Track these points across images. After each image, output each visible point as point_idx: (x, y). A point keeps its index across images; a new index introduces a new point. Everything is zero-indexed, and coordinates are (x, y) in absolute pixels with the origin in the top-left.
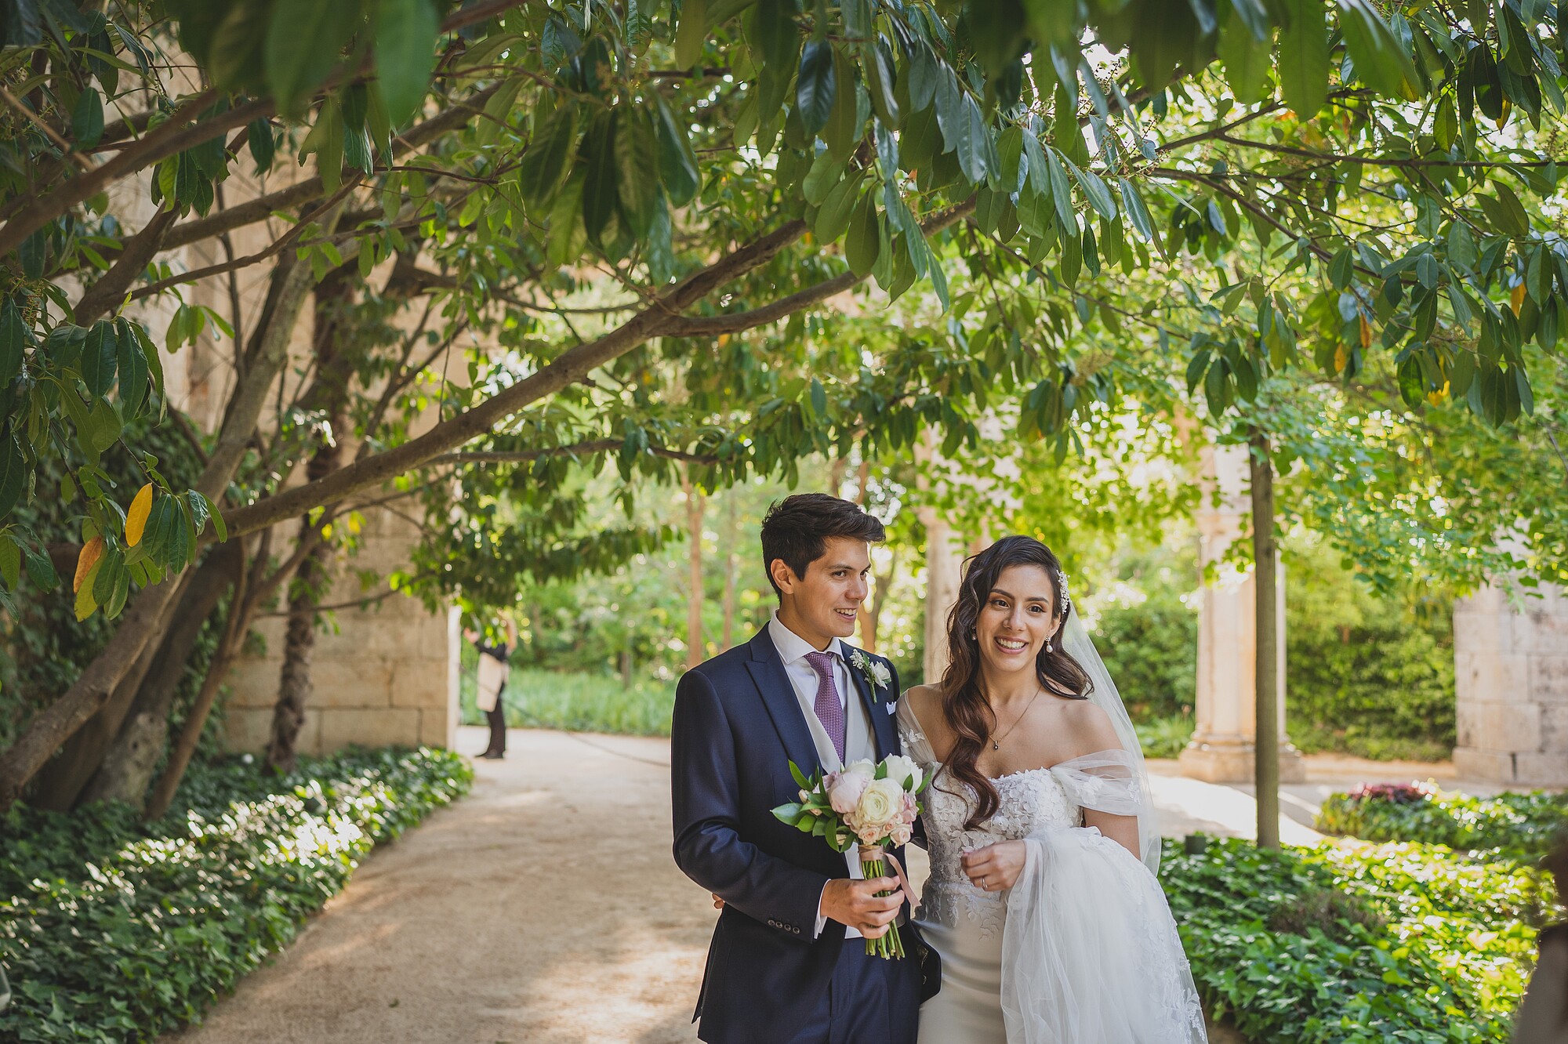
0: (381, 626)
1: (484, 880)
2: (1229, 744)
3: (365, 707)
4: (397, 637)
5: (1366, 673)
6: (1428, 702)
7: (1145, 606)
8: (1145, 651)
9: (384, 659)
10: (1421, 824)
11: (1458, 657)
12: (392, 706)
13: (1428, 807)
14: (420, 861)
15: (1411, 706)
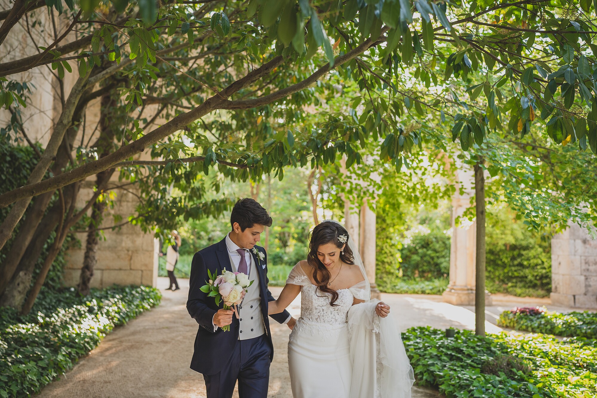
0: (127, 237)
1: (158, 342)
2: (462, 290)
3: (120, 269)
4: (133, 242)
5: (516, 262)
6: (540, 274)
7: (430, 235)
8: (429, 252)
9: (128, 251)
10: (540, 324)
11: (553, 256)
12: (131, 269)
13: (543, 317)
14: (134, 333)
15: (533, 276)
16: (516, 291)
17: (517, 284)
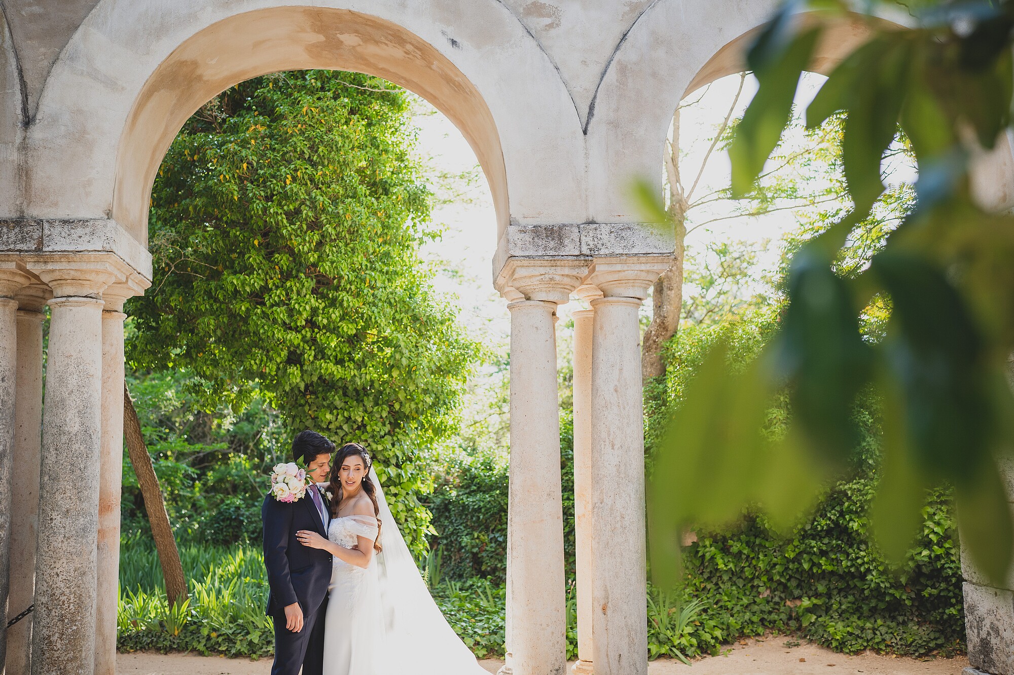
16: (828, 630)
17: (833, 601)
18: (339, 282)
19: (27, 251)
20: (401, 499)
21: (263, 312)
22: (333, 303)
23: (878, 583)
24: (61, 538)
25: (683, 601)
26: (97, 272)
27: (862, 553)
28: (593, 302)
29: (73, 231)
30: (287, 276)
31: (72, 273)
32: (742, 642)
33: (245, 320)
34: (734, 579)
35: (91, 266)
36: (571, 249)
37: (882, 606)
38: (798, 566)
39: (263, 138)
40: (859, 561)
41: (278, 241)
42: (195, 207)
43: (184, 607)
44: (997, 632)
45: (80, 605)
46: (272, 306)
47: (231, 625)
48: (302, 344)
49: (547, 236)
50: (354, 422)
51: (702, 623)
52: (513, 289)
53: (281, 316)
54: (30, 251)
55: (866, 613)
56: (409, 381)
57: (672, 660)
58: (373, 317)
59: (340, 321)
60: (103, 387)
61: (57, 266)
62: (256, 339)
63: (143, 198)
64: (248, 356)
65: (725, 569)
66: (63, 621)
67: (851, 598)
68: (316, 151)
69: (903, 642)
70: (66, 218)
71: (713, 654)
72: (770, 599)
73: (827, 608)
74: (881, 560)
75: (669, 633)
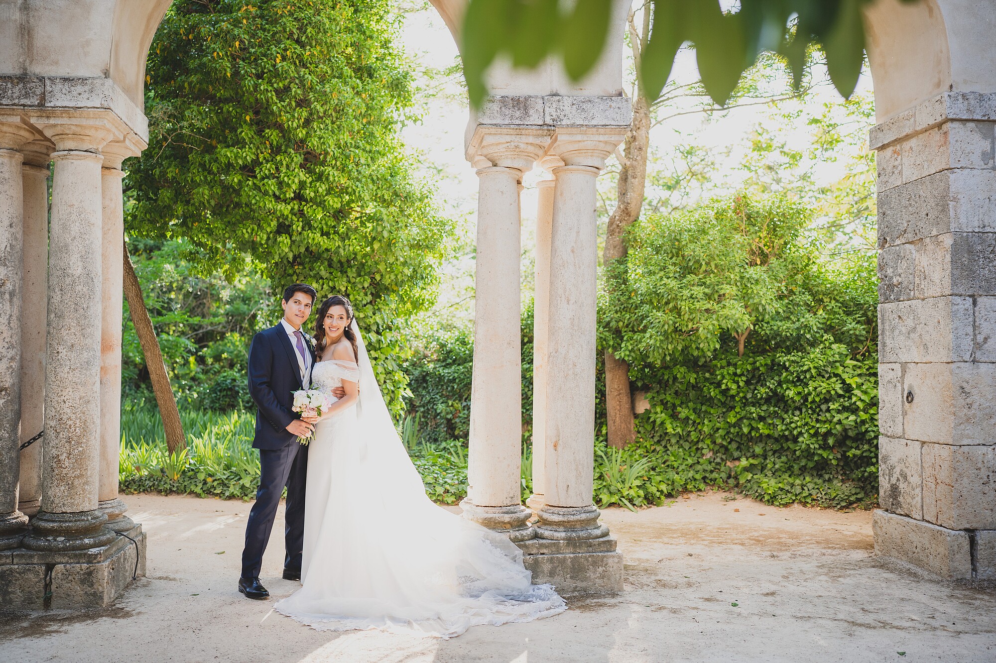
5: (762, 391)
6: (838, 429)
15: (816, 435)
16: (762, 486)
17: (768, 461)
18: (325, 157)
19: (30, 106)
20: (380, 362)
21: (254, 184)
22: (320, 177)
23: (808, 445)
24: (66, 369)
25: (634, 460)
26: (96, 129)
27: (796, 418)
28: (555, 171)
29: (73, 88)
30: (276, 150)
31: (73, 128)
32: (685, 496)
33: (237, 192)
34: (681, 442)
35: (91, 122)
36: (535, 118)
37: (811, 465)
38: (738, 430)
39: (254, 18)
40: (793, 425)
41: (268, 118)
42: (190, 84)
43: (183, 455)
44: (905, 478)
45: (85, 429)
46: (263, 179)
47: (225, 472)
48: (290, 216)
49: (513, 106)
50: (339, 292)
51: (649, 479)
52: (483, 158)
53: (272, 187)
54: (33, 106)
55: (796, 471)
56: (388, 253)
57: (621, 509)
58: (357, 191)
59: (326, 195)
60: (103, 238)
61: (59, 121)
62: (248, 210)
63: (139, 64)
64: (241, 225)
65: (673, 432)
66: (70, 442)
67: (784, 459)
68: (305, 33)
69: (827, 497)
70: (67, 76)
71: (657, 505)
72: (712, 460)
73: (762, 467)
74: (812, 424)
75: (619, 486)
